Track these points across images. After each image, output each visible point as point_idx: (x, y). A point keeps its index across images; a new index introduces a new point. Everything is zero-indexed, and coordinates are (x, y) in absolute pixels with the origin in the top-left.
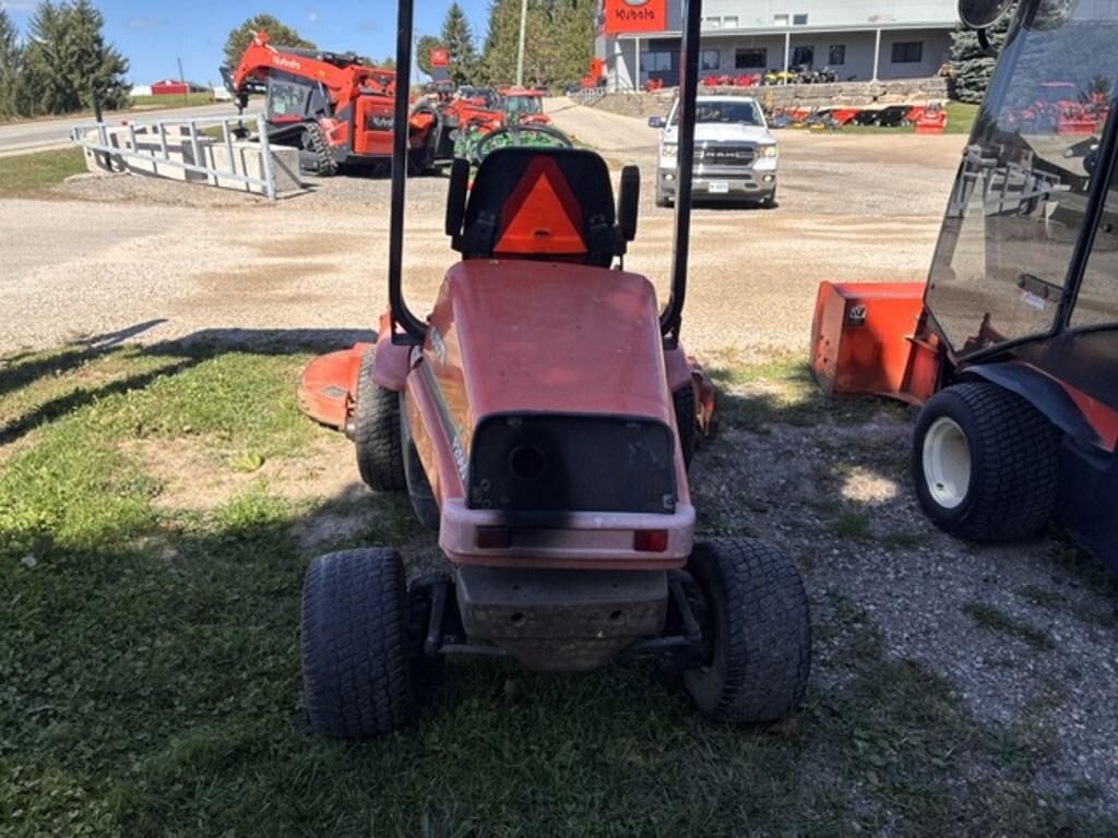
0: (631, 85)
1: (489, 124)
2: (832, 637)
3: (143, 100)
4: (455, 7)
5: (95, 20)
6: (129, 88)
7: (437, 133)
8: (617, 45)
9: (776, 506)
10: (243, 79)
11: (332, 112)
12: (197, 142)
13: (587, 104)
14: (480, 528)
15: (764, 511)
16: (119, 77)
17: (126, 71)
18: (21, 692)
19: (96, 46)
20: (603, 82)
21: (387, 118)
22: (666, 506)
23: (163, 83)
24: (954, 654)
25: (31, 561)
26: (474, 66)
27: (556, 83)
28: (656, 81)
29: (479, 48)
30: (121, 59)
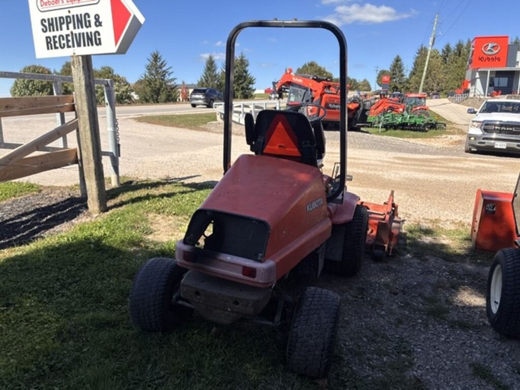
0: (483, 93)
1: (397, 110)
2: (385, 355)
3: (260, 96)
4: (398, 56)
5: (246, 64)
6: (255, 90)
7: (359, 112)
8: (477, 74)
9: (404, 293)
10: (281, 86)
11: (312, 101)
12: (254, 111)
13: (456, 102)
14: (184, 252)
15: (396, 294)
16: (251, 86)
17: (254, 83)
18: (61, 285)
19: (245, 74)
20: (467, 91)
21: (336, 104)
22: (259, 258)
23: (269, 89)
24: (448, 383)
25: (92, 246)
26: (403, 83)
27: (445, 91)
28: (498, 91)
29: (407, 75)
30: (253, 79)
